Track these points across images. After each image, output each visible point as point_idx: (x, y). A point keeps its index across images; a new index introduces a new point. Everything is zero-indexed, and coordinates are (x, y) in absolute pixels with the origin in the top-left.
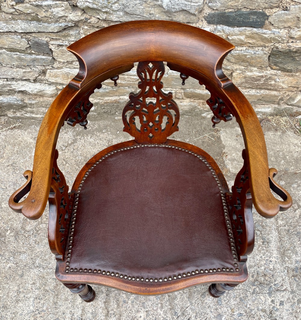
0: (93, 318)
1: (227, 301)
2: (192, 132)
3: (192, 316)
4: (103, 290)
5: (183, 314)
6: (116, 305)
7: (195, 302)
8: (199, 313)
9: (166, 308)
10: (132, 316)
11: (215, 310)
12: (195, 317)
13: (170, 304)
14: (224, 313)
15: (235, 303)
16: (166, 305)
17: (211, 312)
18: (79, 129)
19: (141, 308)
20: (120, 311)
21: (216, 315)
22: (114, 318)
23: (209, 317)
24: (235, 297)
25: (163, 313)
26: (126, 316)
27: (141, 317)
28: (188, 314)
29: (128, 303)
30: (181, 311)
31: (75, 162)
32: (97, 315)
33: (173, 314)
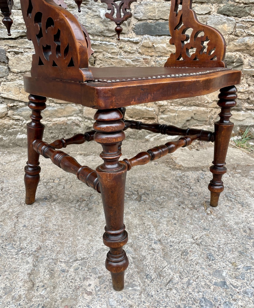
0: (6, 294)
1: (221, 255)
2: (138, 151)
3: (175, 276)
4: (29, 261)
5: (160, 275)
6: (48, 276)
7: (175, 261)
8: (185, 272)
9: (130, 271)
10: (74, 286)
11: (208, 267)
12: (180, 277)
13: (137, 267)
14: (222, 268)
15: (234, 256)
16: (131, 267)
17: (203, 269)
18: (24, 154)
19: (91, 274)
20: (54, 282)
21: (211, 272)
22: (44, 291)
23: (202, 275)
24: (231, 251)
25: (127, 277)
26: (65, 287)
27: (90, 285)
28: (167, 275)
29: (69, 272)
30: (155, 272)
31: (15, 171)
32: (12, 290)
33: (143, 278)
